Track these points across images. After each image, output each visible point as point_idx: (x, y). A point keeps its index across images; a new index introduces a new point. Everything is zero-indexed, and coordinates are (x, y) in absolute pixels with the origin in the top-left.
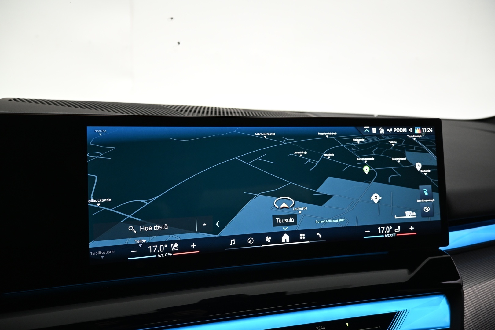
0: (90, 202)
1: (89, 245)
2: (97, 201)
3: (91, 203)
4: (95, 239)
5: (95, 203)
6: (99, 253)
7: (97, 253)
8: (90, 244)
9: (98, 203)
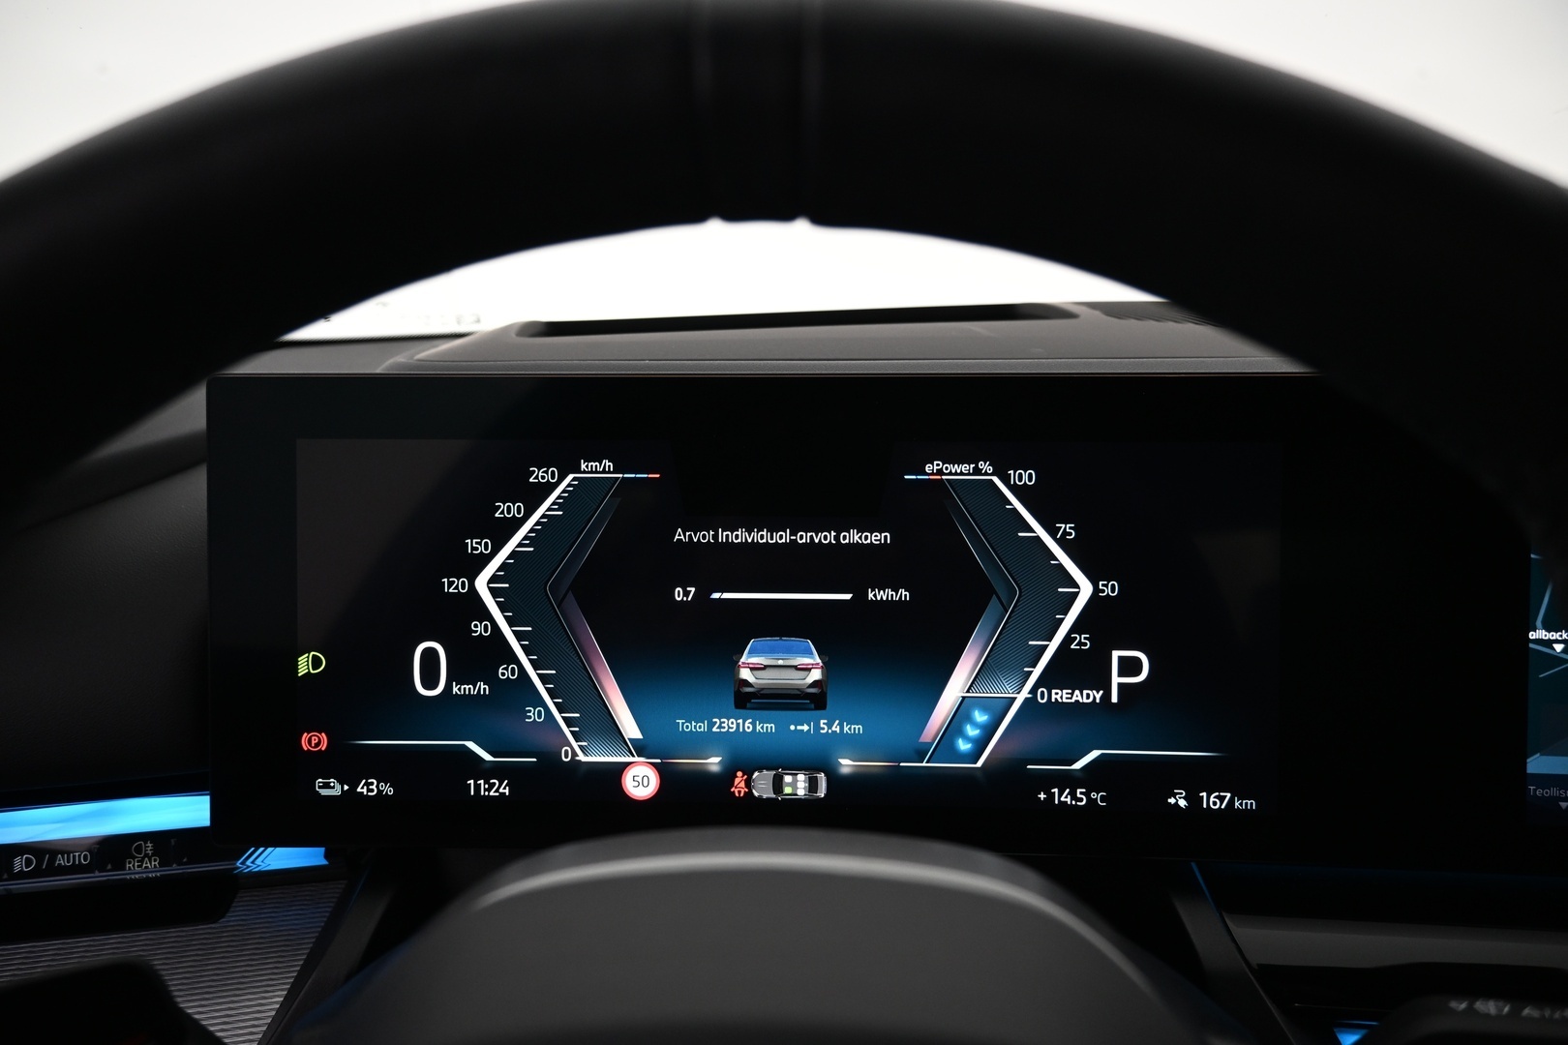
0: (1534, 637)
1: (1525, 764)
2: (1554, 638)
3: (1539, 641)
4: (1546, 749)
5: (1549, 643)
6: (1554, 792)
7: (1547, 793)
8: (1528, 760)
9: (1557, 641)
